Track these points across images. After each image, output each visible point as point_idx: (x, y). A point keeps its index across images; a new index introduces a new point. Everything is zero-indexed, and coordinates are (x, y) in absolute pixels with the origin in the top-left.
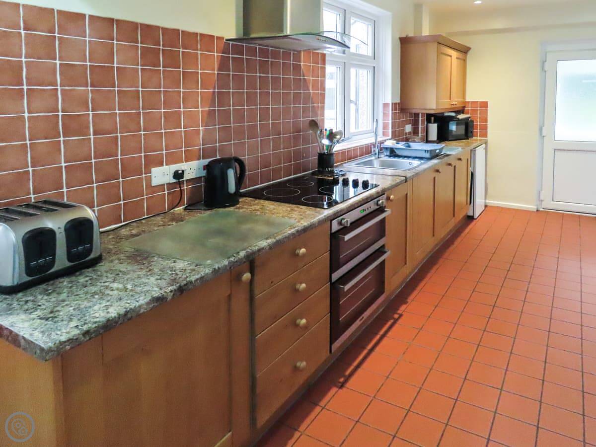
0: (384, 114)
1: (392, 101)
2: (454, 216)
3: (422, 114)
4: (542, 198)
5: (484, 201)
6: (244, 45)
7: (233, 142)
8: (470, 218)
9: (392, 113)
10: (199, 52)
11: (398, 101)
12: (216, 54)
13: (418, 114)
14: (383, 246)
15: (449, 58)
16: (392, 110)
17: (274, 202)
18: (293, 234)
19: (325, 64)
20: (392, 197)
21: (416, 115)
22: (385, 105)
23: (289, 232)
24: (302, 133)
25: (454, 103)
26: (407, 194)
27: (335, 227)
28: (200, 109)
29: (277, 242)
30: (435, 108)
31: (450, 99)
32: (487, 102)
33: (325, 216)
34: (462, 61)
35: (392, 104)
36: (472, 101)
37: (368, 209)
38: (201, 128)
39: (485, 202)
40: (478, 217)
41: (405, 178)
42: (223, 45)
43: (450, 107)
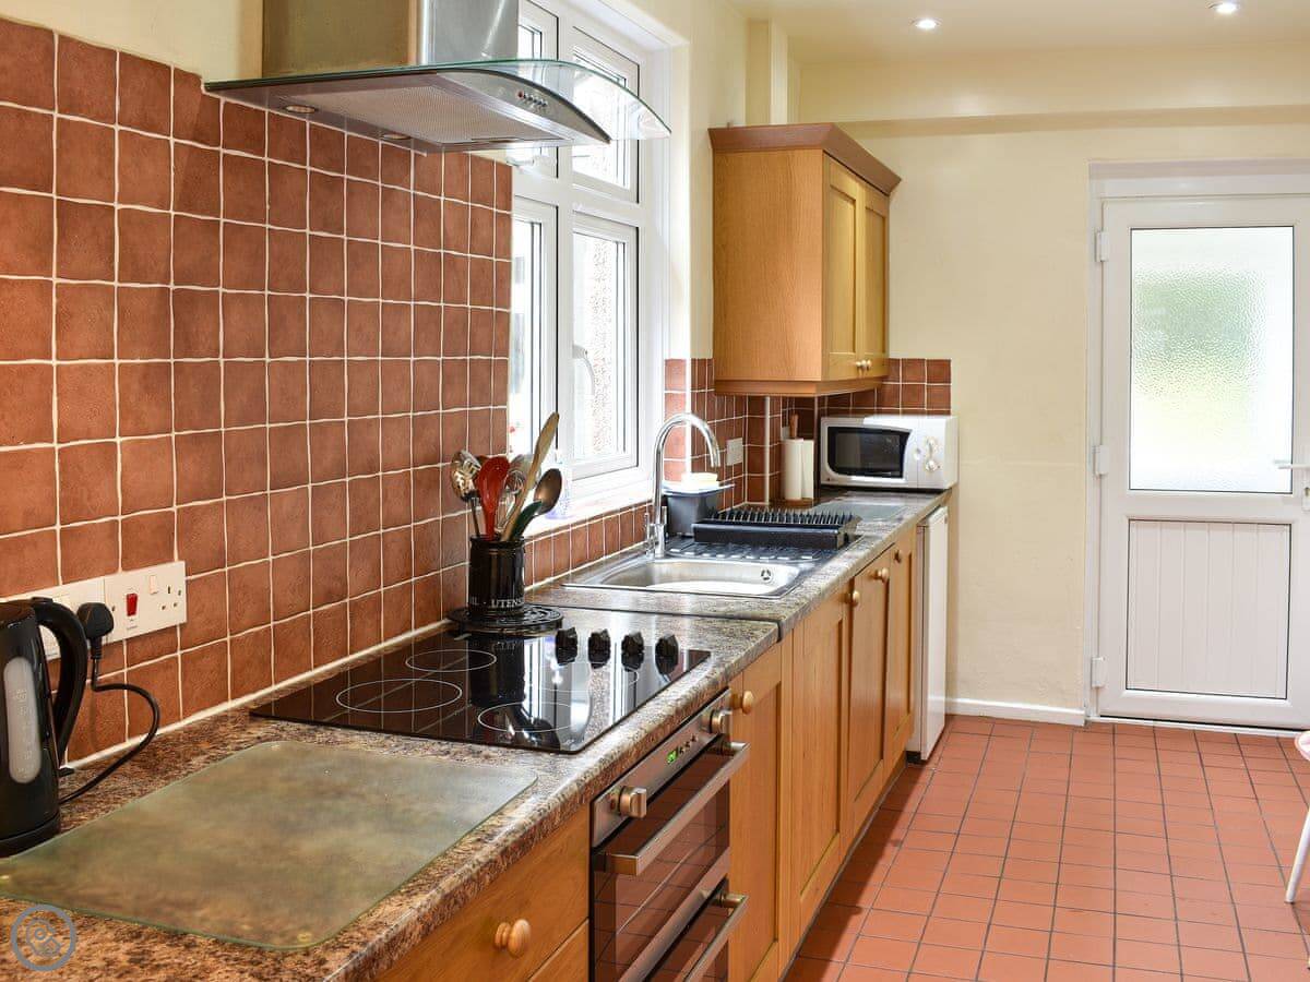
0: (668, 397)
1: (692, 354)
2: (882, 757)
3: (772, 399)
4: (1099, 681)
5: (943, 698)
6: (267, 111)
7: (225, 498)
8: (913, 760)
9: (693, 394)
10: (117, 128)
11: (709, 355)
12: (172, 140)
13: (762, 399)
14: (723, 884)
15: (850, 206)
16: (693, 388)
17: (382, 737)
18: (491, 864)
19: (508, 207)
20: (748, 697)
21: (757, 403)
22: (672, 366)
23: (479, 856)
24: (440, 465)
25: (864, 362)
26: (778, 687)
27: (604, 822)
28: (117, 362)
29: (446, 898)
30: (818, 378)
31: (854, 351)
32: (949, 361)
33: (578, 782)
34: (878, 221)
35: (693, 361)
36: (907, 357)
37: (687, 746)
38: (118, 440)
39: (947, 704)
40: (931, 755)
41: (776, 626)
42: (196, 109)
43: (852, 376)
